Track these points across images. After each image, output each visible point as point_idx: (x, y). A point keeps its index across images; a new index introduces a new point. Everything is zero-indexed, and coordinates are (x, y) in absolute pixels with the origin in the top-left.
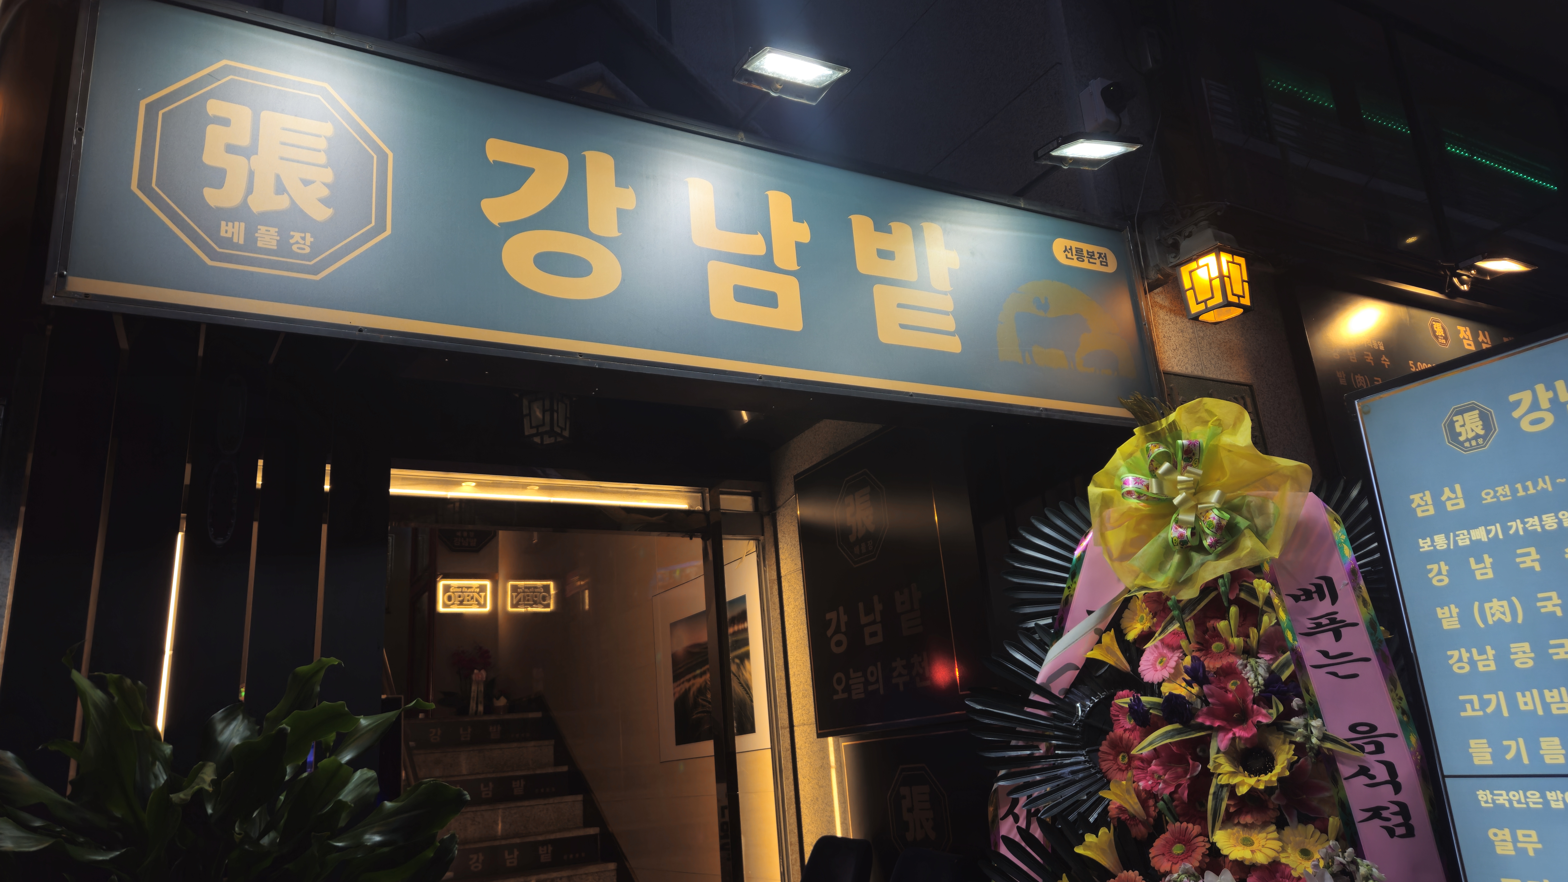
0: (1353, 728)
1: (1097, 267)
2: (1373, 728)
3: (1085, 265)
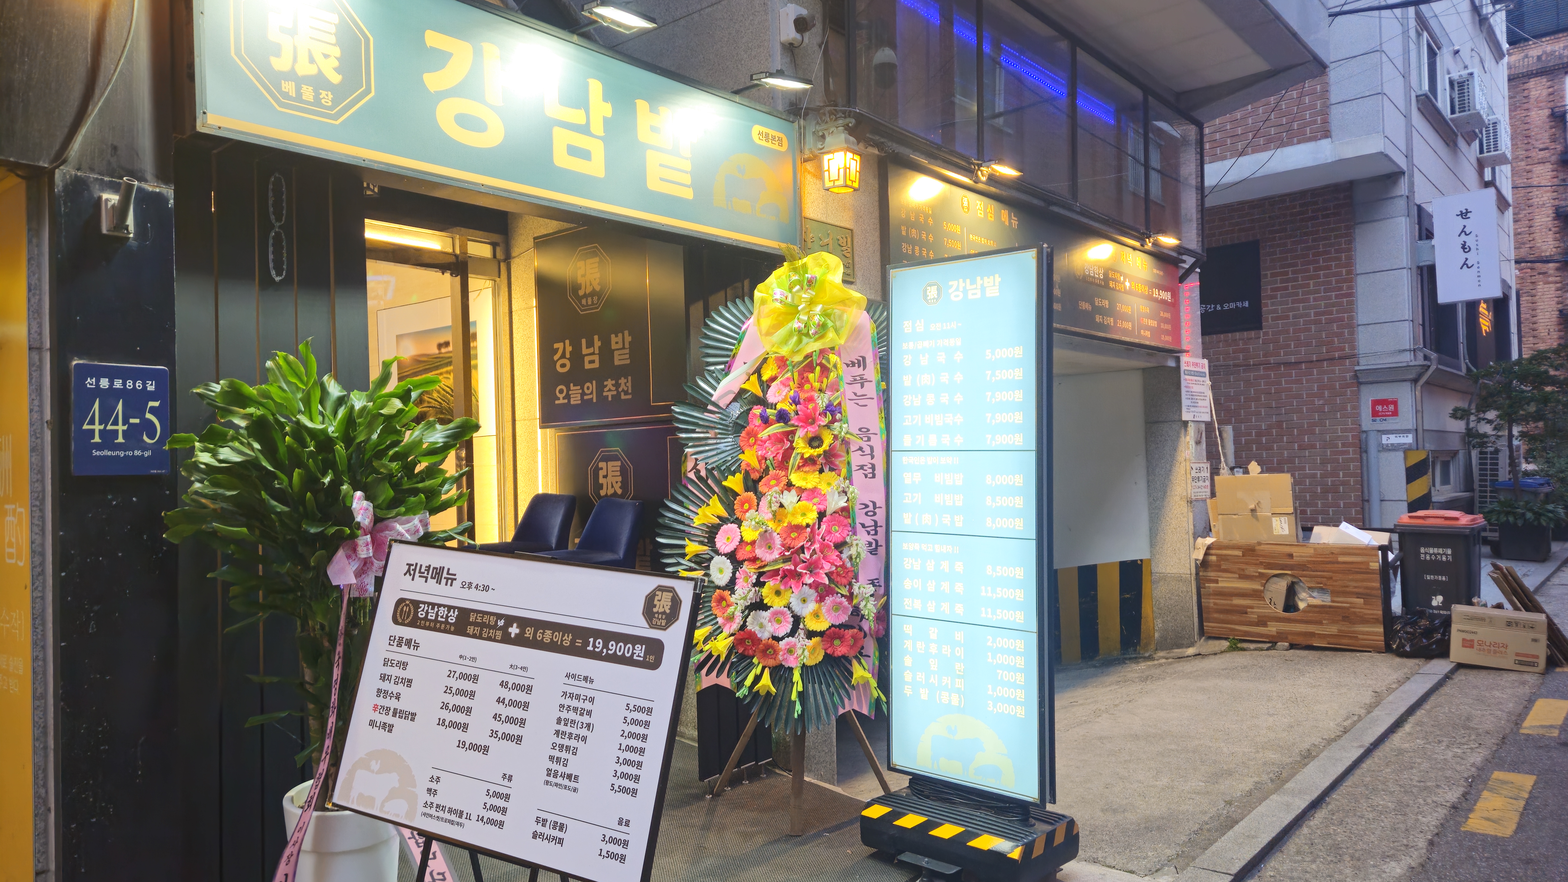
0: (860, 430)
1: (776, 147)
2: (868, 430)
3: (769, 145)
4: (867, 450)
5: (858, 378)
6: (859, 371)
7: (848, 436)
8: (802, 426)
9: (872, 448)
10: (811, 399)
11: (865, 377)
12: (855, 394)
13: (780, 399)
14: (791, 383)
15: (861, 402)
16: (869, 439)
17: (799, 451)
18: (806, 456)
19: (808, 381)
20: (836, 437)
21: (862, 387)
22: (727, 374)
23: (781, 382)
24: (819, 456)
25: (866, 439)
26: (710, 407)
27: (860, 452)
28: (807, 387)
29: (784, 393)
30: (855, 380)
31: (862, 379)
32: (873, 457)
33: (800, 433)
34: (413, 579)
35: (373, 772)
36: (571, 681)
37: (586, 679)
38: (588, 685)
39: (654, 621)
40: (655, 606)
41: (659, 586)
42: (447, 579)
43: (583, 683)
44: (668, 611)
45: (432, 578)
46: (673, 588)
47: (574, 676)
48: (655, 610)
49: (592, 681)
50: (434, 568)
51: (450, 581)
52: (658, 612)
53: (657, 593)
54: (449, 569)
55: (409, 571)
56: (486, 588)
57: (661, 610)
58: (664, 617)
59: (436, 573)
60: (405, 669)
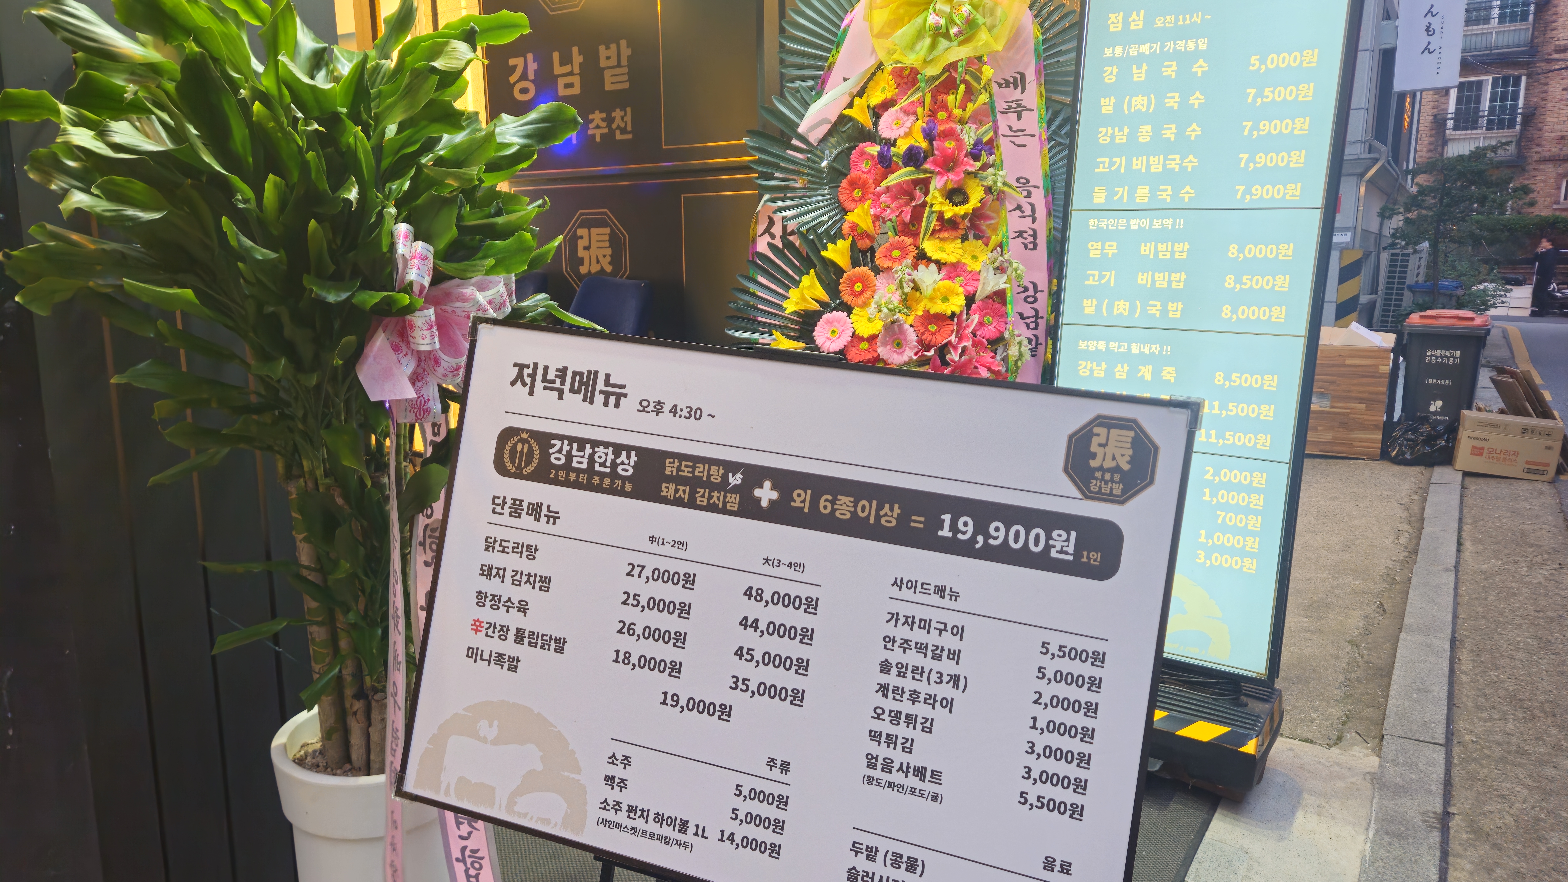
0: (1018, 180)
2: (1028, 181)
4: (1028, 211)
5: (1014, 105)
6: (1017, 94)
7: (1005, 189)
8: (939, 173)
9: (1033, 207)
10: (949, 134)
11: (1023, 103)
12: (1010, 128)
13: (902, 132)
14: (920, 110)
15: (1019, 141)
16: (1029, 195)
17: (936, 208)
18: (948, 215)
19: (944, 107)
20: (989, 190)
21: (1019, 118)
22: (819, 95)
23: (901, 109)
24: (964, 216)
25: (1025, 193)
26: (795, 142)
27: (1018, 213)
28: (942, 115)
29: (908, 124)
30: (1010, 107)
31: (1019, 106)
32: (1034, 221)
33: (936, 184)
34: (531, 393)
35: (484, 740)
36: (906, 593)
37: (940, 591)
38: (946, 602)
39: (1094, 486)
40: (1094, 456)
41: (1099, 417)
42: (607, 394)
43: (935, 599)
44: (1126, 467)
45: (572, 391)
46: (1135, 421)
47: (912, 585)
48: (1093, 464)
49: (955, 596)
50: (575, 374)
51: (612, 399)
52: (1101, 468)
53: (1096, 430)
54: (608, 376)
55: (520, 377)
56: (695, 414)
57: (1109, 464)
58: (1117, 477)
59: (581, 383)
60: (532, 557)
